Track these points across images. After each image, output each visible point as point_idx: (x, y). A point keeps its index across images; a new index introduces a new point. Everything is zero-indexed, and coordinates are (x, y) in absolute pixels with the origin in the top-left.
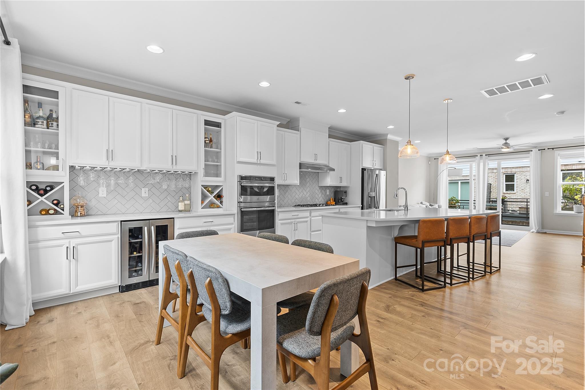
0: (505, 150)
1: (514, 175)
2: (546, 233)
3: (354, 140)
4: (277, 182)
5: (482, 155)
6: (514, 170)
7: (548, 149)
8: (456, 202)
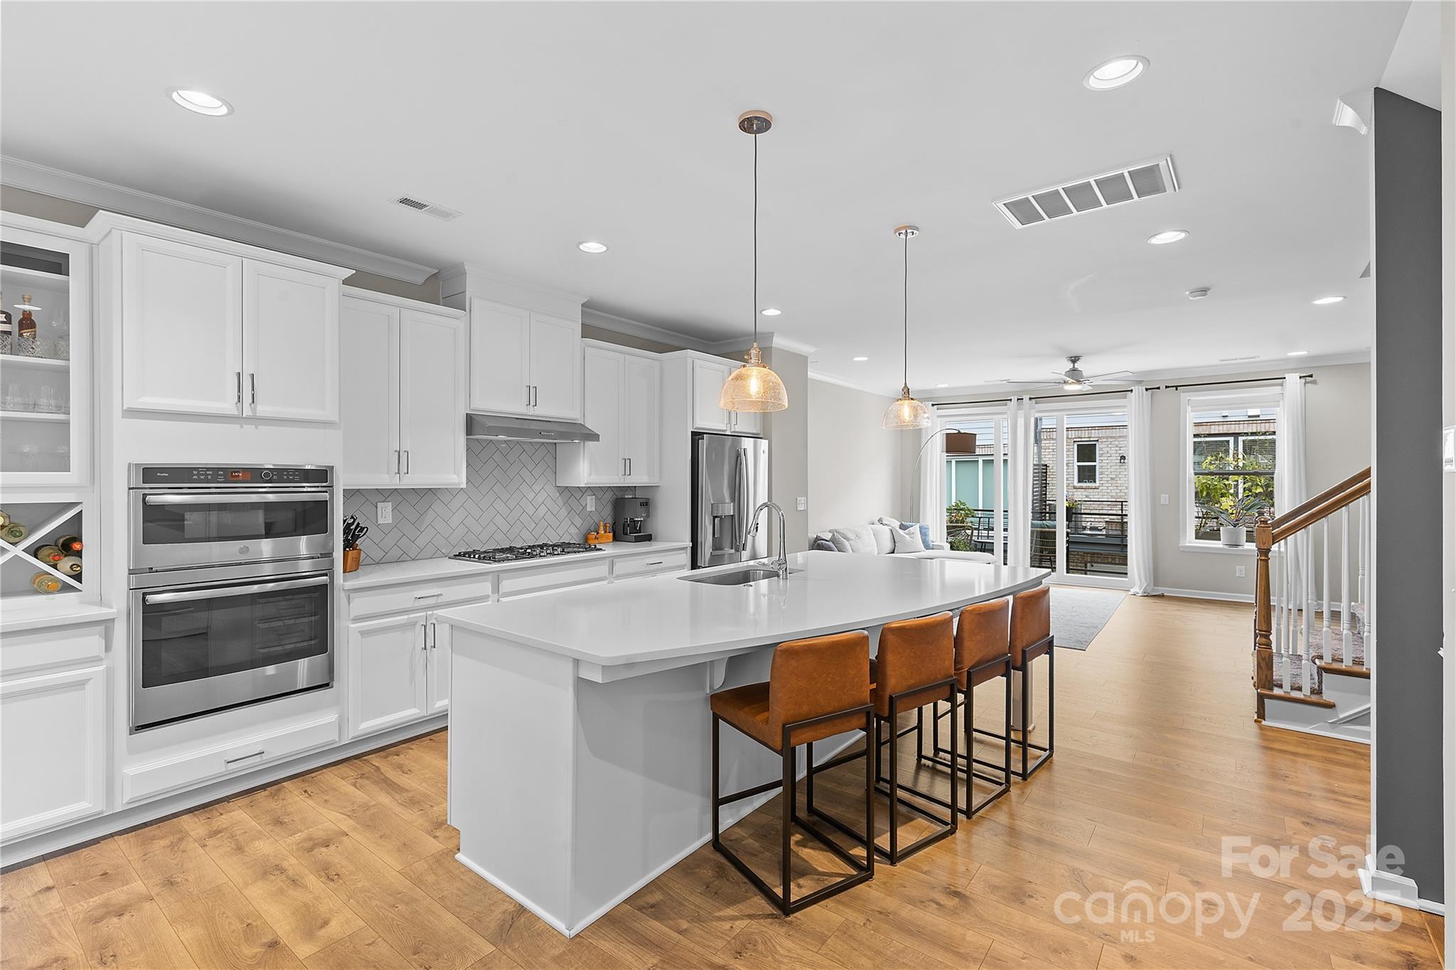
0: (1073, 388)
1: (1095, 444)
2: (1162, 596)
3: (676, 347)
4: (342, 482)
5: (1022, 399)
6: (1095, 434)
7: (1167, 387)
8: (967, 515)
